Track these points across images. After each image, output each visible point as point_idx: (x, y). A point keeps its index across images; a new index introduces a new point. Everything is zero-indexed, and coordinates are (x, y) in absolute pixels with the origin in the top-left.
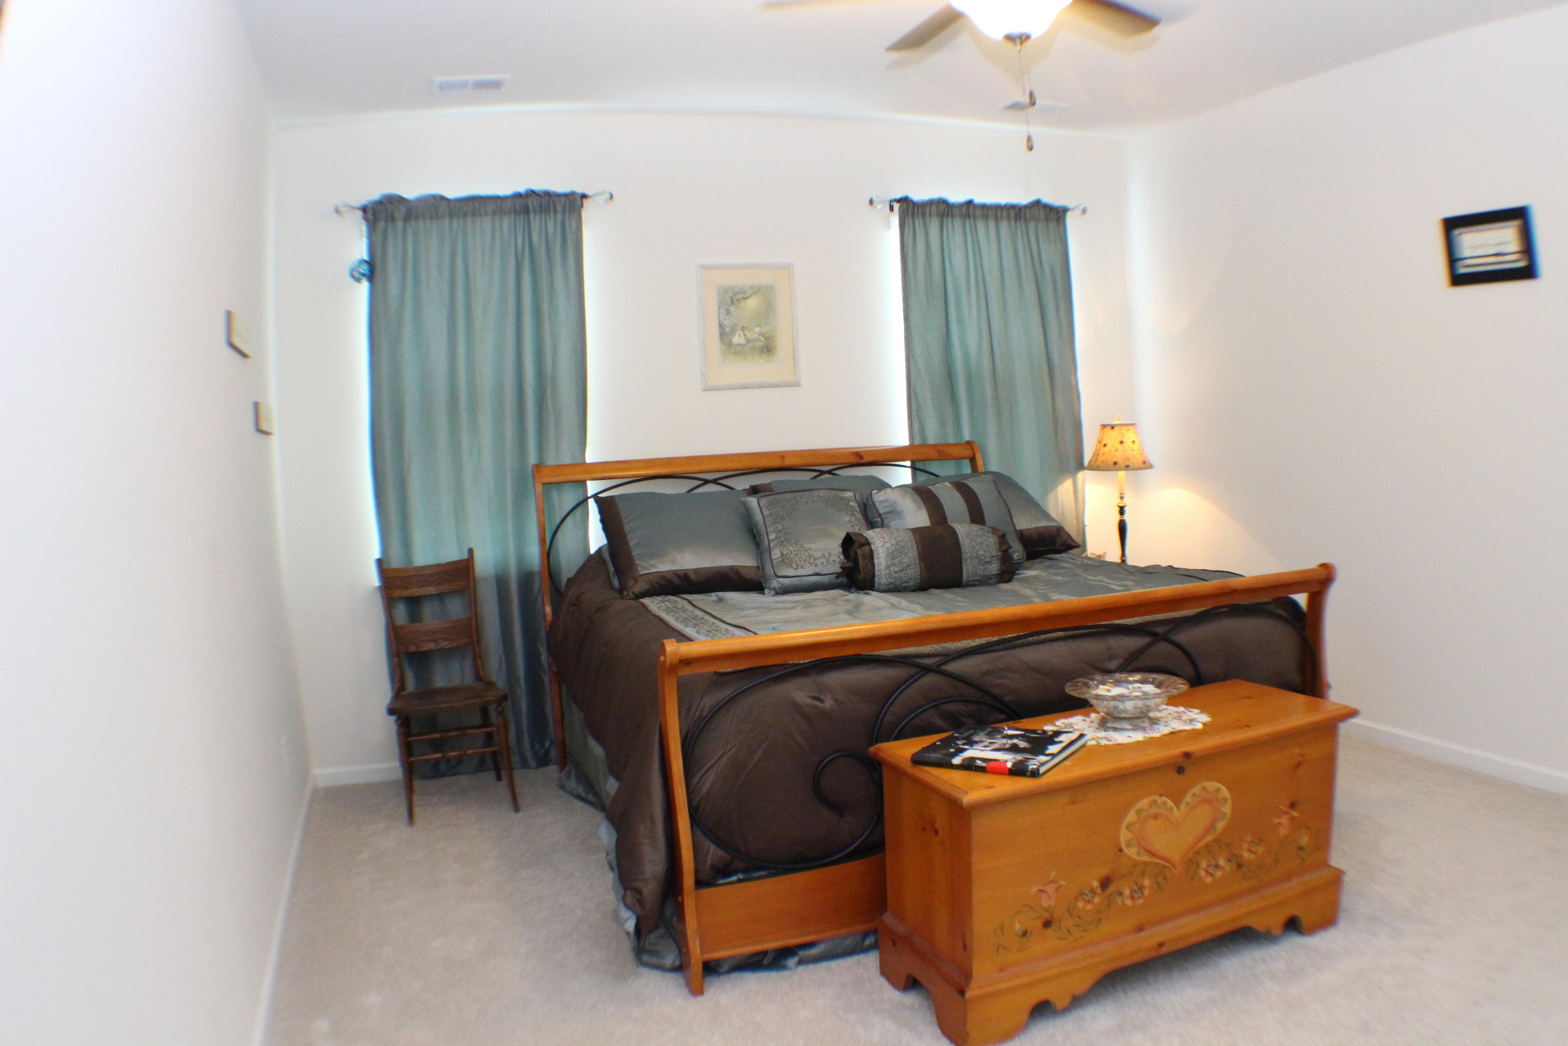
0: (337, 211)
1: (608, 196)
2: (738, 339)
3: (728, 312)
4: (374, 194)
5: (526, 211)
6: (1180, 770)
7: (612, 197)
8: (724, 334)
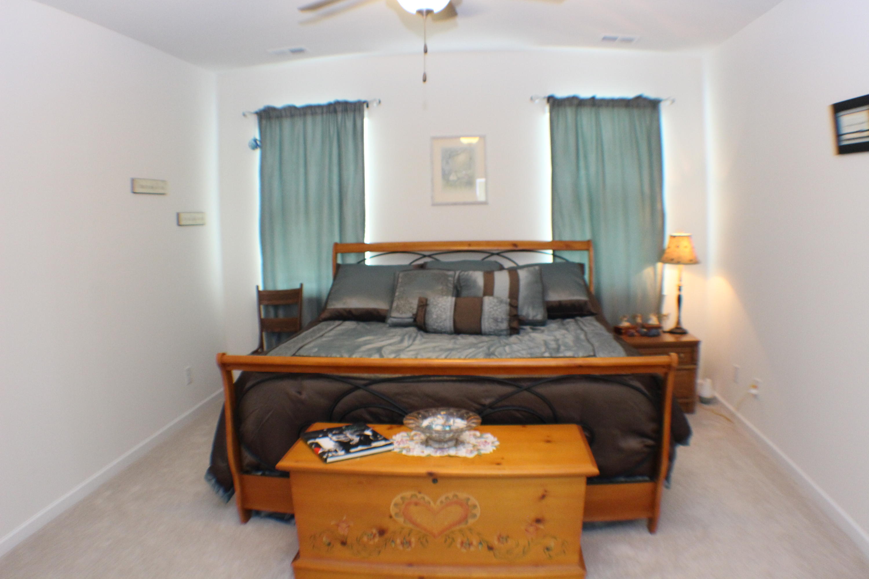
0: (244, 115)
1: (378, 101)
2: (453, 177)
3: (447, 163)
4: (260, 106)
5: (335, 111)
6: (435, 481)
7: (380, 102)
8: (445, 176)
